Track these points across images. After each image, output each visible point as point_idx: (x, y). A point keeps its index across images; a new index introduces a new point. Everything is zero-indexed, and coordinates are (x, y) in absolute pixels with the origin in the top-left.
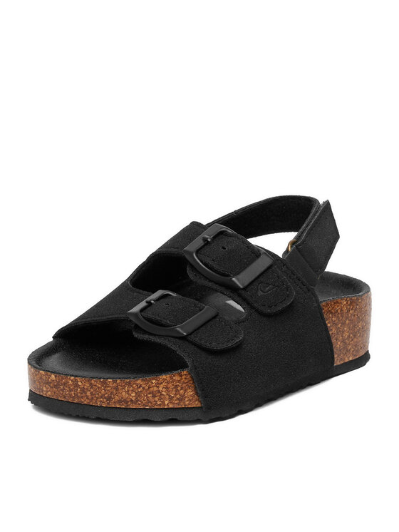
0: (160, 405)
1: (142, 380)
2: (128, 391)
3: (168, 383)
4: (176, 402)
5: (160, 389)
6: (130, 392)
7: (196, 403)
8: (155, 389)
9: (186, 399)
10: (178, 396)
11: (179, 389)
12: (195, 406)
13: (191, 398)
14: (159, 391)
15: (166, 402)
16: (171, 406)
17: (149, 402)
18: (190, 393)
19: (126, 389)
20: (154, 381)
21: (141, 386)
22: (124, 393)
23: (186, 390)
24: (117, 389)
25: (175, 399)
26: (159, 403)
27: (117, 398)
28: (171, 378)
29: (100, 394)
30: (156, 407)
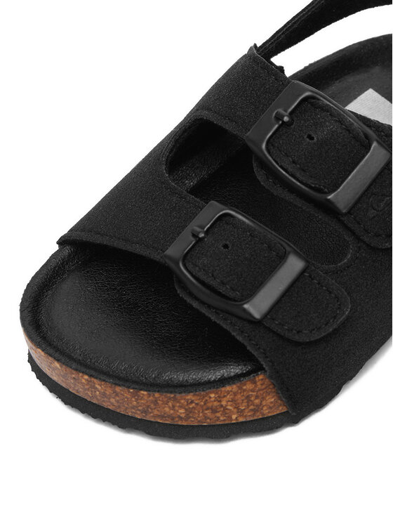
0: (224, 420)
1: (194, 395)
2: (174, 406)
3: (235, 394)
4: (249, 414)
5: (224, 403)
6: (177, 408)
7: (281, 408)
8: (216, 404)
9: (265, 408)
10: (252, 407)
11: (252, 399)
12: (278, 412)
13: (271, 405)
14: (222, 406)
15: (234, 417)
16: (241, 420)
17: (206, 418)
18: (270, 399)
19: (170, 404)
20: (212, 395)
21: (192, 402)
22: (167, 409)
23: (263, 398)
24: (155, 402)
25: (246, 411)
26: (222, 418)
27: (156, 412)
28: (240, 388)
29: (130, 405)
30: (218, 423)
